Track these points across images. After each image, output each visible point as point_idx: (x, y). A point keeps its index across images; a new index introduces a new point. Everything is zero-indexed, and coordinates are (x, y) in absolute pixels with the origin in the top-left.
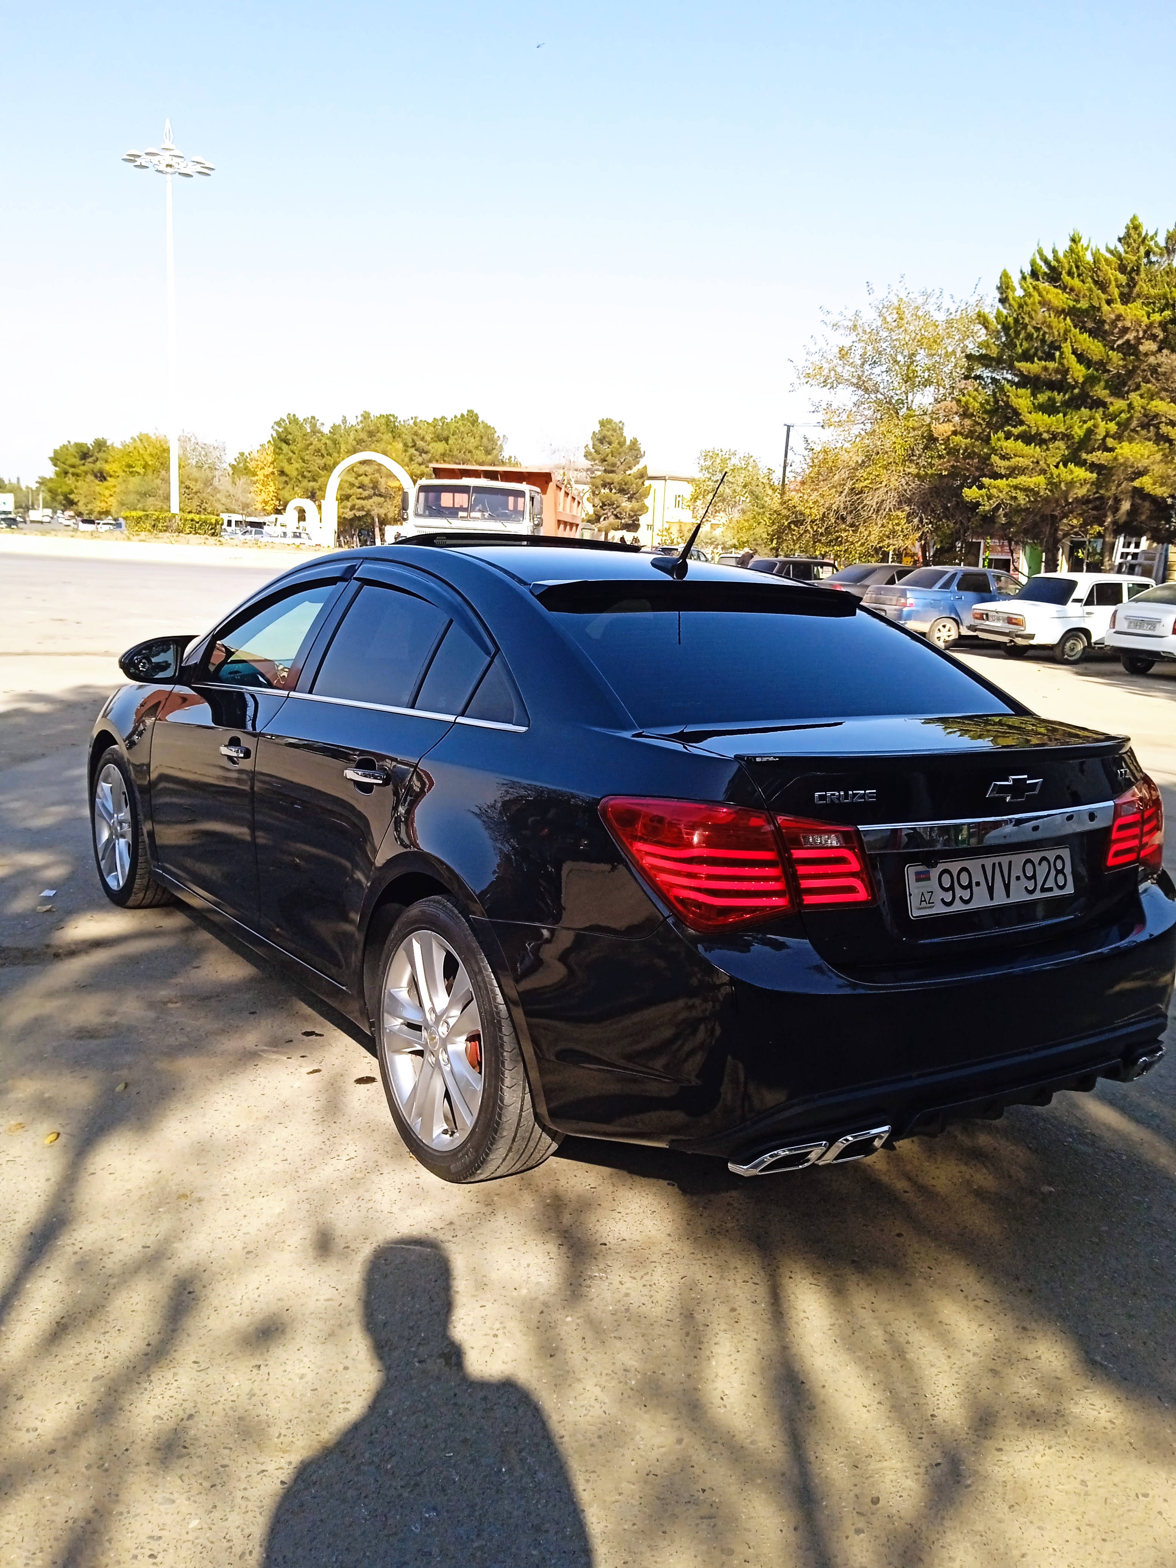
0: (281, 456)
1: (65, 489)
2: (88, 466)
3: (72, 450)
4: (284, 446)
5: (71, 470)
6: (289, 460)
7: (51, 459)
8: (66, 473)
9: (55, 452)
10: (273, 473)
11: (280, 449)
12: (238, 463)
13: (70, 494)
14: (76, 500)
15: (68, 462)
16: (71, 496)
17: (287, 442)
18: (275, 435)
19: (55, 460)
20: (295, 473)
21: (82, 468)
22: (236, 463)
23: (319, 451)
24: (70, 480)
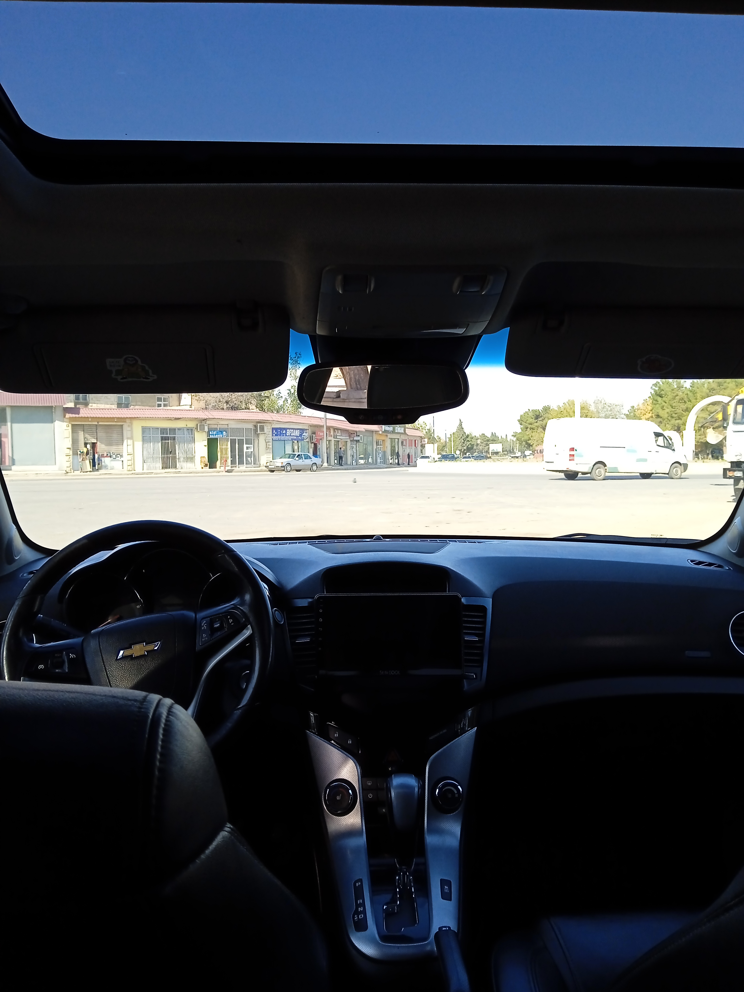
0: (657, 406)
1: (526, 438)
2: (539, 423)
3: (531, 414)
4: (659, 399)
5: (529, 426)
6: (663, 408)
8: (527, 428)
9: (521, 416)
10: (652, 417)
11: (656, 401)
14: (532, 444)
15: (528, 422)
16: (529, 442)
17: (661, 396)
18: (653, 392)
19: (521, 421)
20: (666, 415)
21: (536, 424)
22: (628, 413)
23: (682, 399)
24: (529, 432)
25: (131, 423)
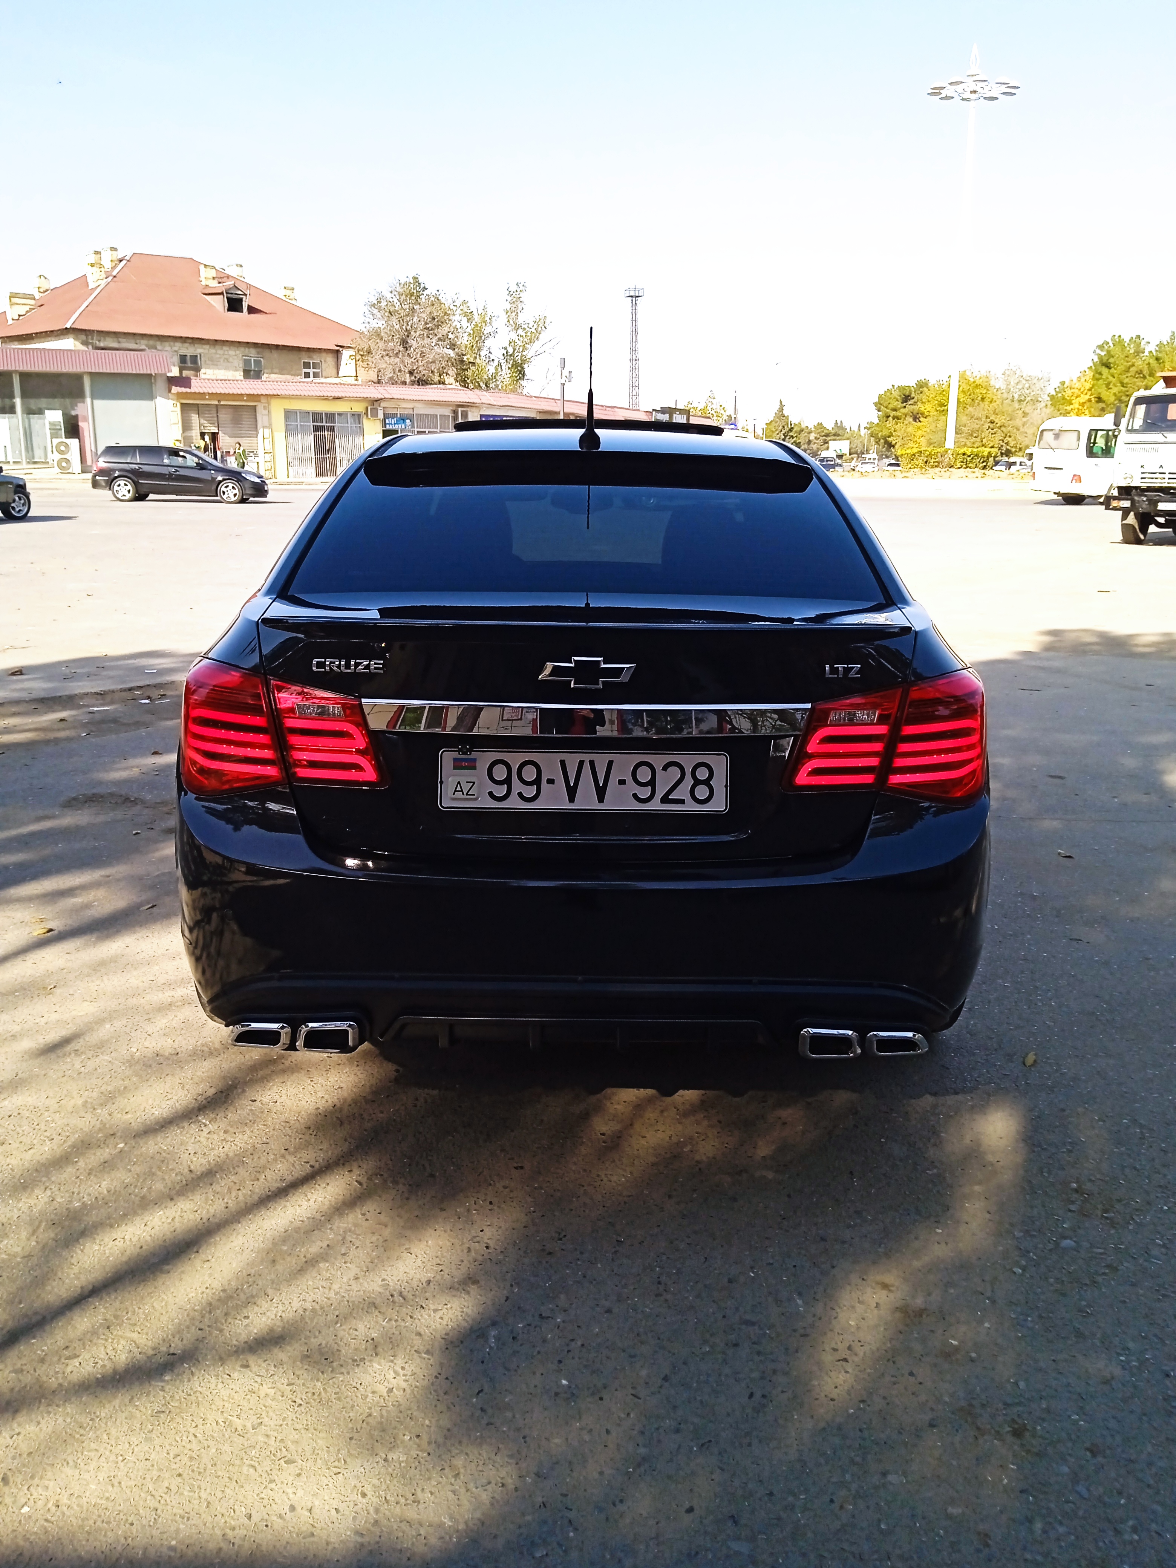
0: (1101, 382)
1: (885, 432)
2: (909, 408)
3: (896, 394)
4: (1105, 371)
5: (893, 414)
6: (1108, 386)
7: (876, 404)
8: (888, 417)
9: (880, 396)
10: (1090, 400)
11: (1100, 374)
12: (1057, 393)
13: (889, 437)
14: (894, 442)
15: (891, 406)
16: (890, 439)
17: (1108, 366)
18: (1096, 359)
19: (878, 406)
20: (1112, 398)
21: (903, 410)
22: (1054, 393)
23: (1140, 372)
24: (890, 423)
25: (269, 403)
